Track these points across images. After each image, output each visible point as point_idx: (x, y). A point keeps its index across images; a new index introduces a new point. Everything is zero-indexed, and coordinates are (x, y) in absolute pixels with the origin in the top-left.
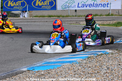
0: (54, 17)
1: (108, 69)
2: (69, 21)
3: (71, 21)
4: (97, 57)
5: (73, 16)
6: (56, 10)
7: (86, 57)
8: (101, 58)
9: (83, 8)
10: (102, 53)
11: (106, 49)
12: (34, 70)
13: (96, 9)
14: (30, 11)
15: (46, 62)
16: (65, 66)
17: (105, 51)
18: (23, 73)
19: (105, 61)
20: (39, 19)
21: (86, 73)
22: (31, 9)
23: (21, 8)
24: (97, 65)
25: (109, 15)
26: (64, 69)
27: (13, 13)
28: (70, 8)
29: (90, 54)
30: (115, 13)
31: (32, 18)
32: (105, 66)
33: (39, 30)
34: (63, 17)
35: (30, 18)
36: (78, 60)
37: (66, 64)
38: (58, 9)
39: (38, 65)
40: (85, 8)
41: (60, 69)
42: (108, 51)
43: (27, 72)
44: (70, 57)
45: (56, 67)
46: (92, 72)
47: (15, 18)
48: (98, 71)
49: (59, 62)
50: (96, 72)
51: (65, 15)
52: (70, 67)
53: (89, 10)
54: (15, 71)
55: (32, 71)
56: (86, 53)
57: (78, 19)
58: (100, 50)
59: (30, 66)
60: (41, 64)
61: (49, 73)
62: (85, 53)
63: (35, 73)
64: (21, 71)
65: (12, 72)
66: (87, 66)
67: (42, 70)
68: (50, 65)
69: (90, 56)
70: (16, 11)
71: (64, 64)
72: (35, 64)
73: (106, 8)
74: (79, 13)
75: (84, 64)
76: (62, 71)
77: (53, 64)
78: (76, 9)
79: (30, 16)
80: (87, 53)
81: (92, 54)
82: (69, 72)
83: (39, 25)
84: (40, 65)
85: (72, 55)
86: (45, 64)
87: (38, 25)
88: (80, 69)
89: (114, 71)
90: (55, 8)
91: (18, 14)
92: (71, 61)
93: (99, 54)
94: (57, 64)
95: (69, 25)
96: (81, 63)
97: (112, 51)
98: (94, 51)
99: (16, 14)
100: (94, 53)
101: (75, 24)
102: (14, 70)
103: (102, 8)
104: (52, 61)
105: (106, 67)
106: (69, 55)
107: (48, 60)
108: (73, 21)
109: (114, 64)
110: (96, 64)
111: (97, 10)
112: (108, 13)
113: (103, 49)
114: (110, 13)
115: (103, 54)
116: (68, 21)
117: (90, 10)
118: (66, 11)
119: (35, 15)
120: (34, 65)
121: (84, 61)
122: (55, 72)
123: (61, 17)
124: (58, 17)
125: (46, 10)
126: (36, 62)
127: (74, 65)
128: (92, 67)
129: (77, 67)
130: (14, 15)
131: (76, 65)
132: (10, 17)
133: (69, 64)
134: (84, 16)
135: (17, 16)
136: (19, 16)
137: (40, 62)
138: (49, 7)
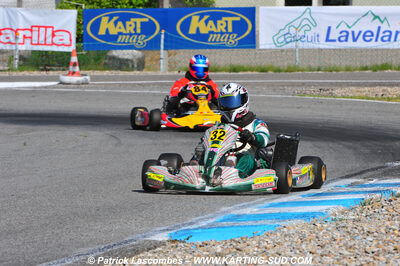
0: (250, 73)
2: (299, 85)
3: (303, 84)
4: (391, 201)
5: (311, 70)
6: (254, 47)
7: (355, 201)
9: (343, 45)
12: (189, 241)
14: (172, 48)
15: (227, 216)
16: (289, 230)
18: (155, 247)
21: (357, 251)
22: (174, 43)
23: (142, 40)
24: (393, 227)
26: (287, 239)
27: (114, 58)
31: (176, 73)
35: (171, 73)
36: (332, 209)
37: (294, 222)
38: (261, 47)
39: (204, 224)
40: (350, 44)
41: (273, 237)
43: (169, 245)
44: (310, 199)
45: (259, 230)
46: (376, 250)
47: (121, 73)
48: (396, 245)
49: (271, 215)
50: (391, 248)
51: (285, 64)
52: (306, 232)
53: (361, 50)
54: (131, 241)
55: (184, 242)
56: (356, 189)
57: (325, 77)
59: (179, 226)
60: (211, 221)
61: (238, 249)
62: (351, 189)
63: (193, 248)
64: (150, 241)
65: (120, 244)
66: (359, 228)
67: (218, 241)
68: (241, 223)
69: (368, 197)
70: (124, 51)
71: (287, 223)
72: (194, 219)
74: (330, 59)
75: (351, 224)
76: (279, 244)
77: (250, 223)
78: (322, 46)
79: (171, 68)
80: (360, 189)
81: (375, 192)
82: (303, 246)
84: (208, 225)
85: (310, 196)
86: (224, 220)
88: (338, 238)
90: (251, 41)
91: (132, 61)
92: (308, 213)
93: (398, 192)
94: (262, 222)
95: (297, 99)
96: (341, 220)
99: (123, 60)
100: (382, 188)
101: (318, 95)
102: (127, 239)
104: (248, 211)
107: (236, 209)
108: (310, 85)
110: (388, 223)
111: (388, 50)
116: (293, 85)
117: (367, 50)
118: (288, 51)
120: (191, 224)
121: (351, 213)
122: (258, 247)
123: (270, 72)
124: (263, 71)
125: (222, 47)
126: (196, 216)
127: (319, 225)
128: (375, 234)
129: (327, 231)
130: (118, 65)
131: (325, 225)
132: (105, 70)
133: (301, 222)
134: (348, 69)
135: (128, 66)
136: (133, 66)
137: (210, 215)
138: (234, 39)
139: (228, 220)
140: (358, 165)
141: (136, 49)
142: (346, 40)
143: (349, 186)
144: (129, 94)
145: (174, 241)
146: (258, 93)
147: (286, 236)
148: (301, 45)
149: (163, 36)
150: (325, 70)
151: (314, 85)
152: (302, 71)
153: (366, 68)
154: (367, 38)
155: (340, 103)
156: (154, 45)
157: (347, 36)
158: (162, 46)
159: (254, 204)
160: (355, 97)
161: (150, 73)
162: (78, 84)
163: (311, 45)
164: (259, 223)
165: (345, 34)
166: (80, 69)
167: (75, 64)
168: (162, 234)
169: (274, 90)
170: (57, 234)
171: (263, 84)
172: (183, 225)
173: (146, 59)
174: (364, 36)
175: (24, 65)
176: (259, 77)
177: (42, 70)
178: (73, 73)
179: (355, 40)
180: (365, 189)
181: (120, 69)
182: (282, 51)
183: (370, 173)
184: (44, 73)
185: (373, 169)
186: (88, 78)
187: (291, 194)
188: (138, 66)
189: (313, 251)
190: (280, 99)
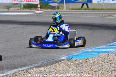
3: (105, 14)
5: (108, 9)
6: (91, 3)
15: (83, 52)
16: (101, 56)
18: (62, 61)
20: (75, 11)
27: (50, 6)
33: (75, 22)
34: (98, 10)
36: (114, 50)
37: (103, 54)
38: (93, 3)
39: (76, 54)
41: (97, 58)
43: (66, 60)
44: (106, 47)
45: (93, 56)
47: (52, 10)
51: (100, 8)
52: (106, 57)
55: (71, 59)
60: (78, 53)
61: (86, 62)
63: (73, 61)
64: (61, 59)
65: (52, 60)
67: (80, 59)
68: (87, 54)
71: (101, 54)
72: (73, 53)
74: (113, 6)
76: (98, 60)
77: (90, 54)
78: (111, 2)
79: (67, 9)
82: (105, 61)
83: (76, 17)
84: (78, 54)
85: (107, 46)
86: (82, 53)
87: (74, 17)
90: (90, 1)
92: (107, 51)
95: (104, 18)
99: (53, 6)
101: (110, 17)
102: (54, 58)
104: (89, 50)
106: (105, 45)
107: (85, 50)
108: (107, 14)
116: (102, 14)
118: (101, 4)
119: (72, 8)
122: (92, 61)
123: (96, 10)
124: (93, 10)
127: (110, 55)
130: (52, 8)
131: (112, 55)
132: (48, 9)
133: (105, 54)
135: (54, 8)
136: (56, 8)
137: (78, 51)
139: (84, 53)
141: (57, 3)
145: (68, 59)
146: (92, 16)
147: (100, 58)
148: (105, 2)
152: (105, 9)
156: (62, 2)
158: (64, 2)
159: (91, 48)
161: (61, 10)
162: (40, 13)
163: (108, 2)
164: (93, 54)
166: (41, 9)
167: (39, 8)
168: (64, 57)
169: (97, 15)
170: (34, 57)
171: (94, 13)
172: (70, 54)
173: (60, 6)
175: (24, 8)
176: (93, 11)
177: (30, 9)
178: (39, 10)
181: (52, 9)
182: (99, 4)
184: (30, 10)
186: (43, 11)
187: (102, 46)
188: (57, 8)
189: (108, 62)
190: (99, 18)
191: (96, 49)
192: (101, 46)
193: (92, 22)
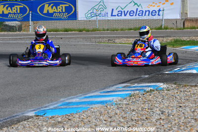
0: (74, 32)
1: (162, 114)
2: (98, 38)
3: (100, 37)
4: (144, 94)
5: (104, 30)
6: (76, 19)
7: (127, 94)
8: (151, 97)
10: (152, 89)
11: (158, 82)
12: (46, 115)
13: (141, 18)
14: (35, 20)
15: (63, 103)
16: (94, 109)
17: (156, 86)
18: (28, 119)
19: (157, 101)
21: (127, 119)
22: (36, 18)
23: (21, 16)
24: (145, 107)
25: (160, 28)
26: (93, 114)
27: (7, 25)
28: (98, 17)
29: (133, 90)
30: (170, 26)
32: (158, 109)
34: (88, 31)
36: (115, 99)
37: (97, 106)
38: (79, 19)
39: (52, 107)
40: (123, 17)
41: (86, 113)
42: (162, 85)
43: (35, 118)
44: (102, 94)
45: (80, 110)
46: (137, 119)
47: (10, 33)
48: (146, 116)
49: (85, 102)
50: (144, 118)
51: (91, 28)
52: (102, 110)
53: (128, 20)
54: (16, 116)
55: (42, 116)
56: (127, 89)
57: (111, 34)
58: (149, 84)
59: (39, 108)
60: (56, 106)
61: (69, 120)
62: (124, 89)
63: (47, 119)
64: (25, 116)
65: (11, 118)
66: (128, 108)
67: (59, 116)
68: (71, 107)
69: (133, 93)
70: (11, 22)
71: (93, 106)
72: (47, 105)
73: (156, 17)
74: (113, 25)
75: (124, 106)
76: (89, 116)
77: (75, 106)
78: (109, 19)
80: (129, 89)
81: (136, 90)
82: (101, 118)
84: (54, 107)
85: (104, 92)
86: (61, 105)
88: (118, 113)
89: (172, 116)
90: (74, 16)
91: (15, 27)
92: (103, 101)
93: (147, 90)
94: (81, 106)
95: (97, 45)
96: (120, 104)
97: (168, 86)
98: (140, 85)
99: (11, 26)
100: (139, 88)
101: (108, 43)
102: (14, 115)
103: (151, 17)
104: (74, 100)
105: (160, 110)
106: (100, 91)
108: (103, 38)
109: (172, 105)
110: (142, 105)
111: (141, 20)
112: (159, 26)
113: (153, 82)
114: (162, 26)
115: (154, 91)
116: (95, 38)
117: (131, 20)
118: (92, 21)
120: (46, 107)
121: (125, 101)
122: (79, 118)
123: (84, 32)
124: (80, 31)
125: (60, 19)
126: (48, 103)
127: (109, 107)
128: (137, 111)
129: (113, 110)
130: (9, 29)
131: (112, 107)
133: (100, 105)
134: (122, 30)
135: (13, 29)
136: (16, 29)
137: (55, 103)
138: (66, 15)
140: (127, 77)
141: (18, 21)
142: (121, 15)
143: (123, 87)
144: (14, 43)
145: (38, 116)
146: (78, 42)
147: (93, 112)
148: (99, 18)
149: (31, 14)
150: (111, 30)
151: (106, 38)
152: (100, 30)
153: (131, 29)
154: (131, 14)
155: (119, 46)
156: (26, 19)
157: (121, 13)
158: (30, 20)
159: (77, 97)
160: (126, 44)
161: (24, 33)
163: (104, 18)
164: (79, 106)
165: (120, 12)
168: (31, 113)
169: (86, 40)
171: (81, 38)
172: (42, 108)
173: (23, 26)
174: (130, 13)
176: (78, 34)
179: (125, 15)
180: (131, 89)
182: (90, 21)
183: (133, 81)
185: (135, 79)
187: (95, 92)
188: (19, 29)
189: (106, 120)
190: (89, 45)
191: (86, 98)
192: (93, 92)
193: (78, 53)
